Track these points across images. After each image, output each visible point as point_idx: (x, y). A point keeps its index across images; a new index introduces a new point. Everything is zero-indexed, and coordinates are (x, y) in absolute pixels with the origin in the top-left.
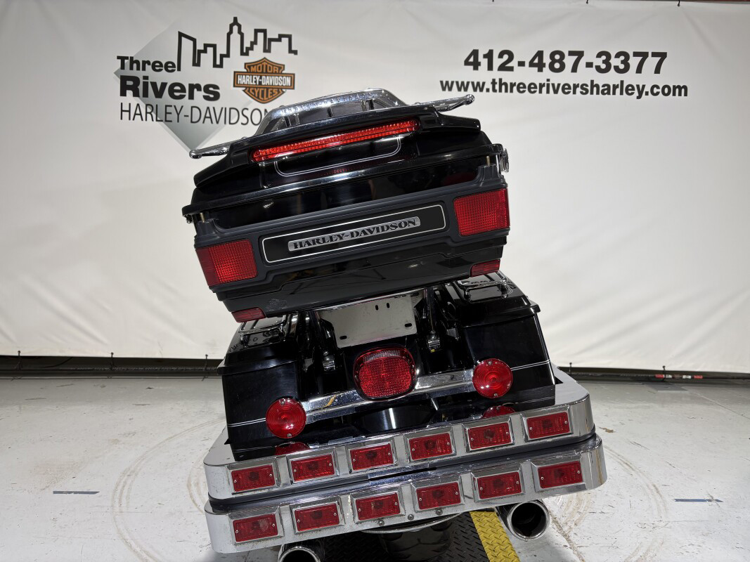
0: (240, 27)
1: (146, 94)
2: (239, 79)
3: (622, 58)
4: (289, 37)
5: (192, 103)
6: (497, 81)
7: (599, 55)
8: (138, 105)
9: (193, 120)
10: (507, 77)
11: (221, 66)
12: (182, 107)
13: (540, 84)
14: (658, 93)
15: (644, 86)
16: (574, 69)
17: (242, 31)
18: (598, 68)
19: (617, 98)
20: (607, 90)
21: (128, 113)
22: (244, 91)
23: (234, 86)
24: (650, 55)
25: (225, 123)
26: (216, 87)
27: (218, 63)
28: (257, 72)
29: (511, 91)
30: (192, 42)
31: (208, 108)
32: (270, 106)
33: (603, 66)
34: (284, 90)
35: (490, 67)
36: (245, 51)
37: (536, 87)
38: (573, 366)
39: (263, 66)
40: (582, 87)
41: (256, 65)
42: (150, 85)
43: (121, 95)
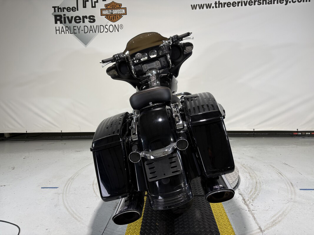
1: (65, 22)
2: (103, 12)
5: (84, 24)
6: (217, 2)
8: (62, 27)
9: (85, 32)
11: (95, 7)
12: (80, 26)
13: (238, 2)
14: (295, 2)
19: (276, 6)
20: (270, 2)
21: (59, 31)
22: (105, 17)
23: (101, 15)
25: (98, 32)
26: (94, 17)
27: (94, 6)
28: (110, 8)
29: (224, 7)
31: (91, 26)
32: (117, 23)
34: (122, 16)
37: (236, 4)
38: (255, 130)
39: (112, 5)
40: (258, 2)
41: (110, 5)
42: (66, 18)
43: (55, 24)
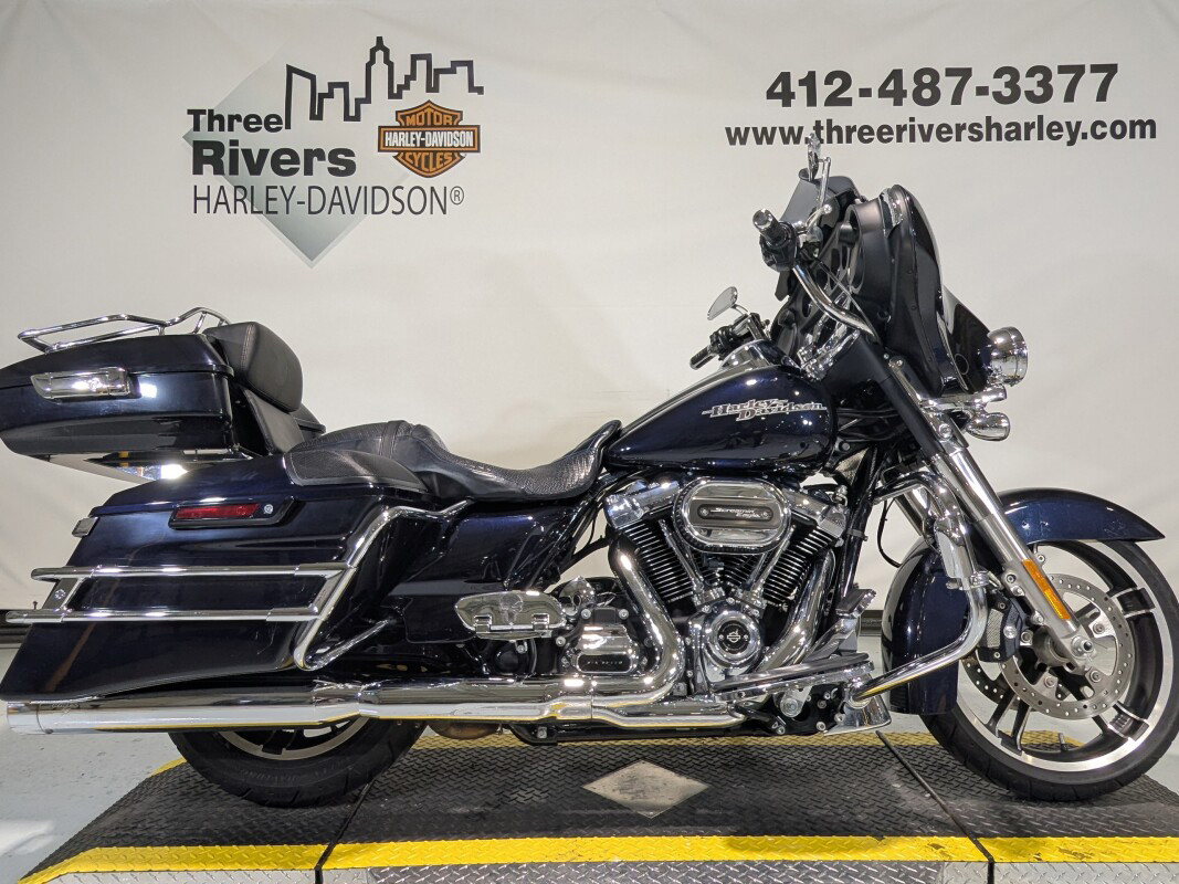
0: (386, 52)
1: (234, 170)
2: (387, 139)
3: (1039, 77)
4: (469, 64)
5: (310, 180)
6: (824, 124)
7: (998, 74)
8: (222, 188)
9: (312, 210)
10: (842, 117)
11: (357, 118)
12: (294, 187)
13: (898, 127)
14: (1103, 135)
15: (1078, 124)
16: (956, 100)
17: (391, 59)
18: (998, 97)
19: (1034, 146)
20: (1015, 132)
21: (206, 202)
22: (396, 157)
23: (379, 150)
24: (1088, 69)
25: (365, 212)
26: (349, 153)
27: (352, 113)
28: (416, 126)
29: (849, 141)
30: (308, 82)
31: (337, 188)
32: (439, 182)
33: (1007, 92)
34: (462, 154)
35: (812, 101)
36: (395, 92)
37: (891, 132)
39: (426, 114)
40: (971, 129)
41: (415, 113)
42: (240, 153)
43: (194, 173)
